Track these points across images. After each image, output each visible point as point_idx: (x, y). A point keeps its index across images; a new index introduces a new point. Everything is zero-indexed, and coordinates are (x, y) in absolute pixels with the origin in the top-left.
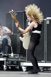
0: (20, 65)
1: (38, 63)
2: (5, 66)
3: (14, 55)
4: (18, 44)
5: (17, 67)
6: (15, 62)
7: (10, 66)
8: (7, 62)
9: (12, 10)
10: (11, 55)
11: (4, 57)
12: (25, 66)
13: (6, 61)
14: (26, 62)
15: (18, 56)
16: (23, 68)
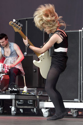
0: (38, 107)
1: (64, 103)
2: (13, 109)
3: (28, 90)
4: (35, 72)
5: (33, 109)
6: (30, 101)
7: (21, 108)
8: (17, 102)
9: (14, 20)
10: (23, 90)
11: (12, 92)
12: (46, 108)
13: (16, 100)
14: (48, 101)
15: (36, 92)
16: (44, 111)
